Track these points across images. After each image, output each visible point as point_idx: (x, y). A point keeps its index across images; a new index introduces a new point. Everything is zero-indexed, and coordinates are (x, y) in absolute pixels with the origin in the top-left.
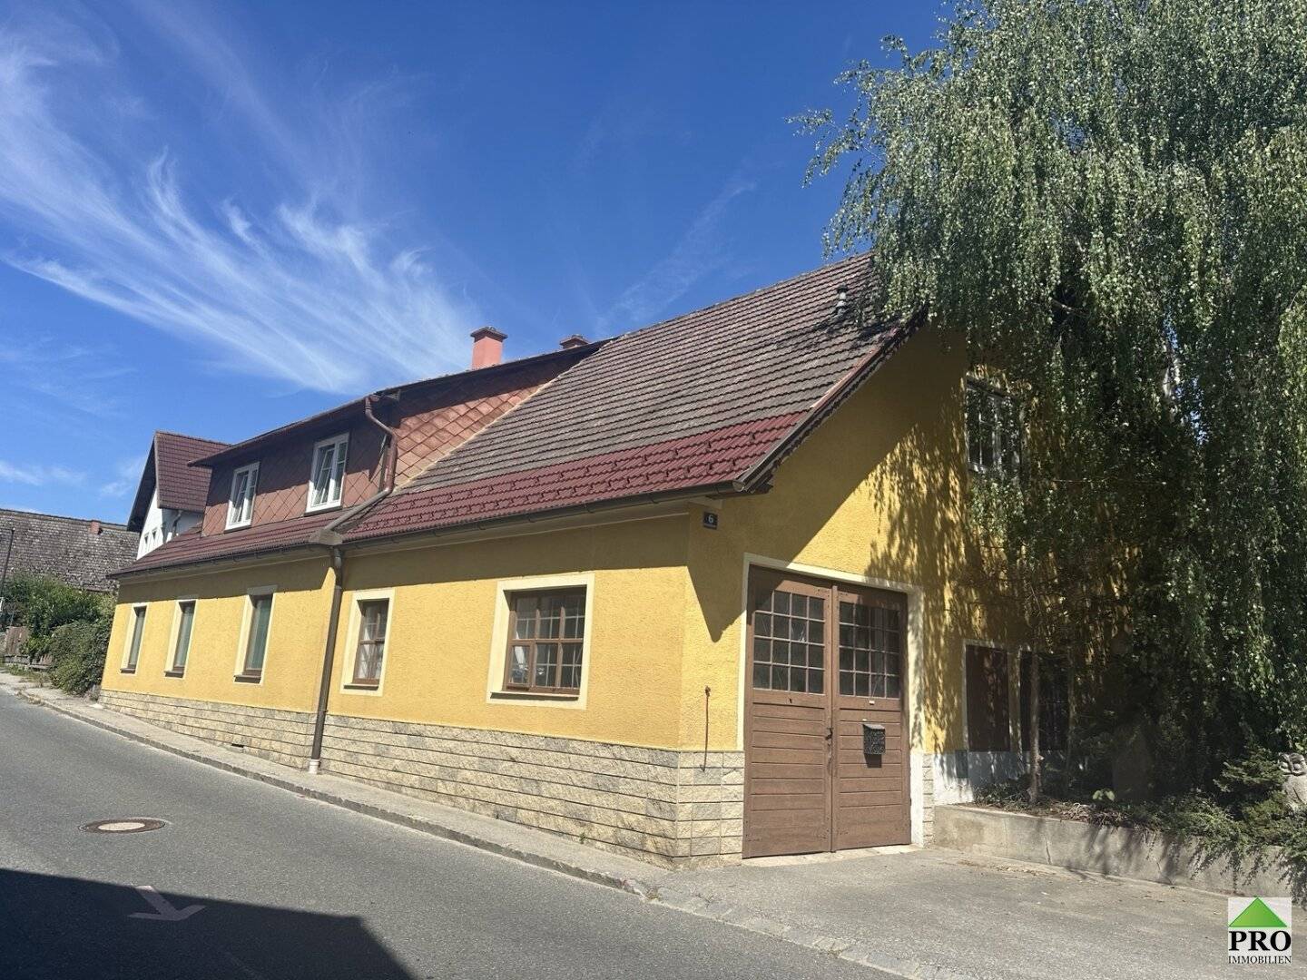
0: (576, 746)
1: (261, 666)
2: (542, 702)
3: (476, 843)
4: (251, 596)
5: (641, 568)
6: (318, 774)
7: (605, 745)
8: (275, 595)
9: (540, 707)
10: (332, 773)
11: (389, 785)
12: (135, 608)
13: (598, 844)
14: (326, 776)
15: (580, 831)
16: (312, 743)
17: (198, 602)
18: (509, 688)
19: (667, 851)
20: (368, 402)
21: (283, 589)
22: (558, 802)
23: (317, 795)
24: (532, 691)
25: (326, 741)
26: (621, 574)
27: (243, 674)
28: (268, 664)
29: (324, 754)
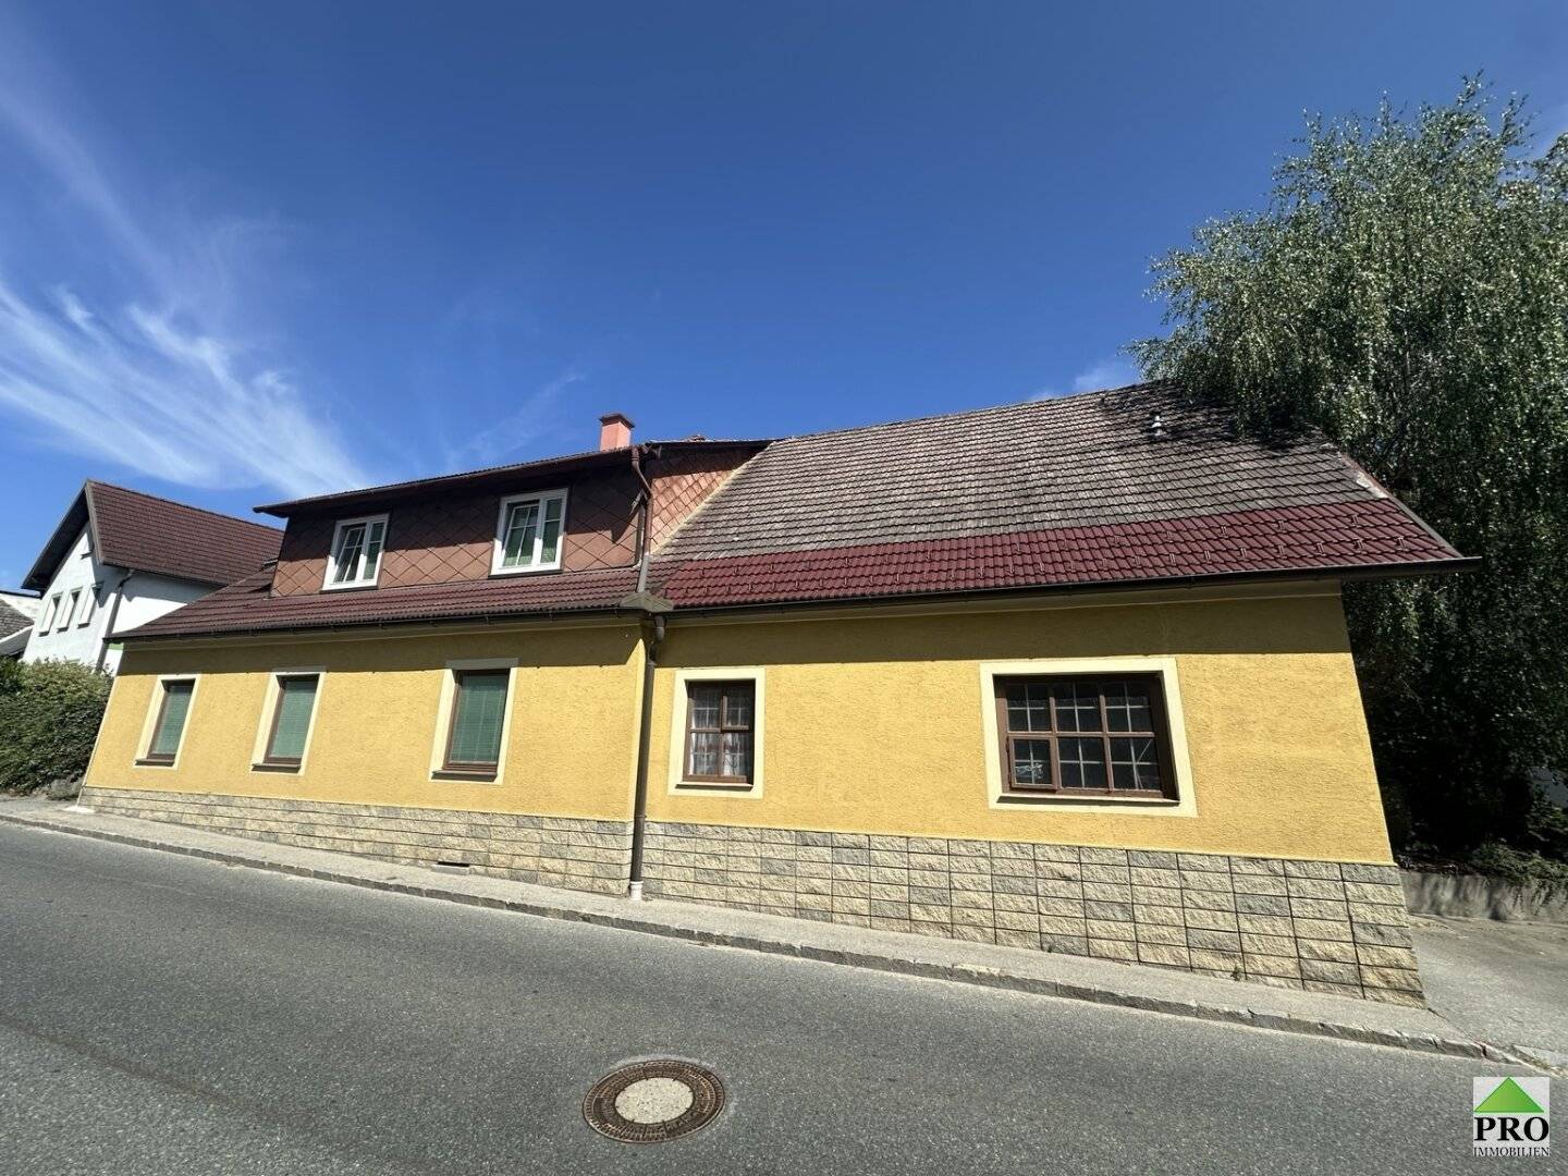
0: (1191, 860)
1: (497, 758)
2: (1104, 807)
3: (1132, 1002)
4: (454, 671)
5: (1263, 653)
6: (647, 900)
7: (1252, 860)
8: (514, 672)
9: (1103, 814)
10: (669, 897)
11: (801, 911)
12: (163, 682)
13: (1271, 980)
14: (657, 903)
15: (1230, 965)
16: (630, 860)
17: (323, 676)
18: (1013, 789)
19: (1408, 985)
20: (635, 453)
21: (522, 664)
22: (1171, 930)
23: (727, 940)
24: (1062, 794)
25: (648, 855)
26: (1226, 659)
27: (444, 769)
28: (511, 759)
29: (646, 872)
